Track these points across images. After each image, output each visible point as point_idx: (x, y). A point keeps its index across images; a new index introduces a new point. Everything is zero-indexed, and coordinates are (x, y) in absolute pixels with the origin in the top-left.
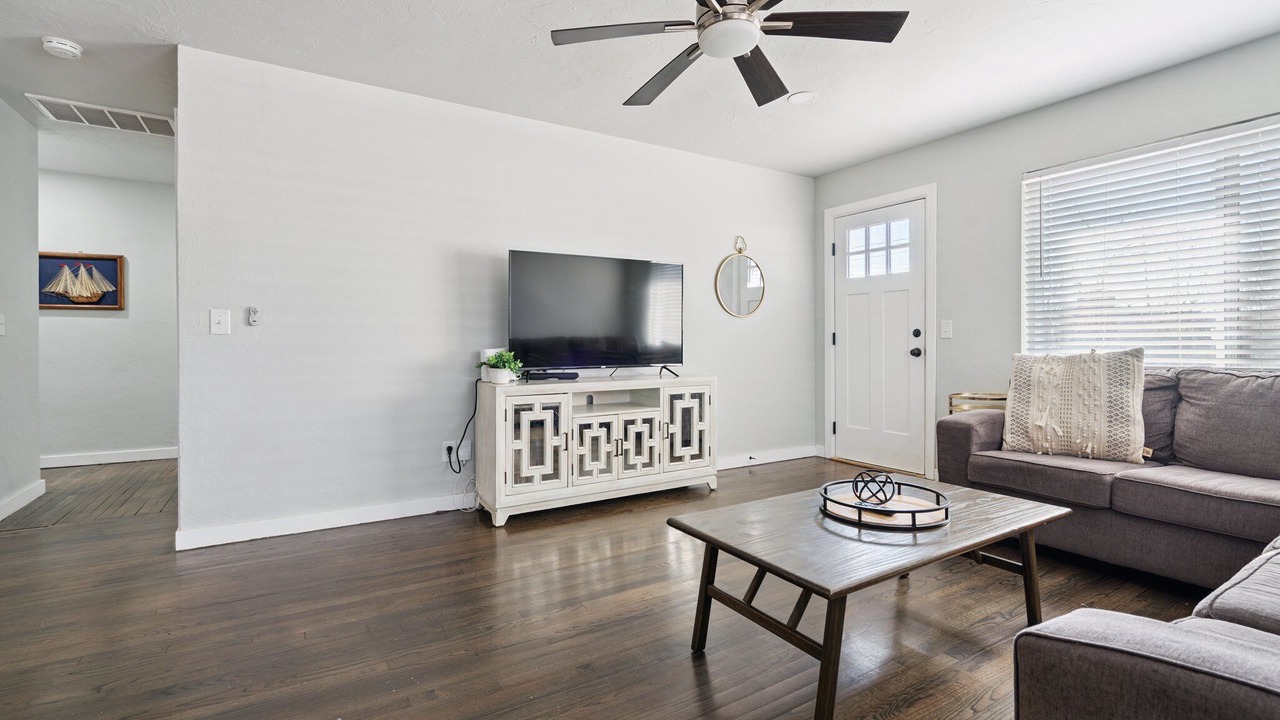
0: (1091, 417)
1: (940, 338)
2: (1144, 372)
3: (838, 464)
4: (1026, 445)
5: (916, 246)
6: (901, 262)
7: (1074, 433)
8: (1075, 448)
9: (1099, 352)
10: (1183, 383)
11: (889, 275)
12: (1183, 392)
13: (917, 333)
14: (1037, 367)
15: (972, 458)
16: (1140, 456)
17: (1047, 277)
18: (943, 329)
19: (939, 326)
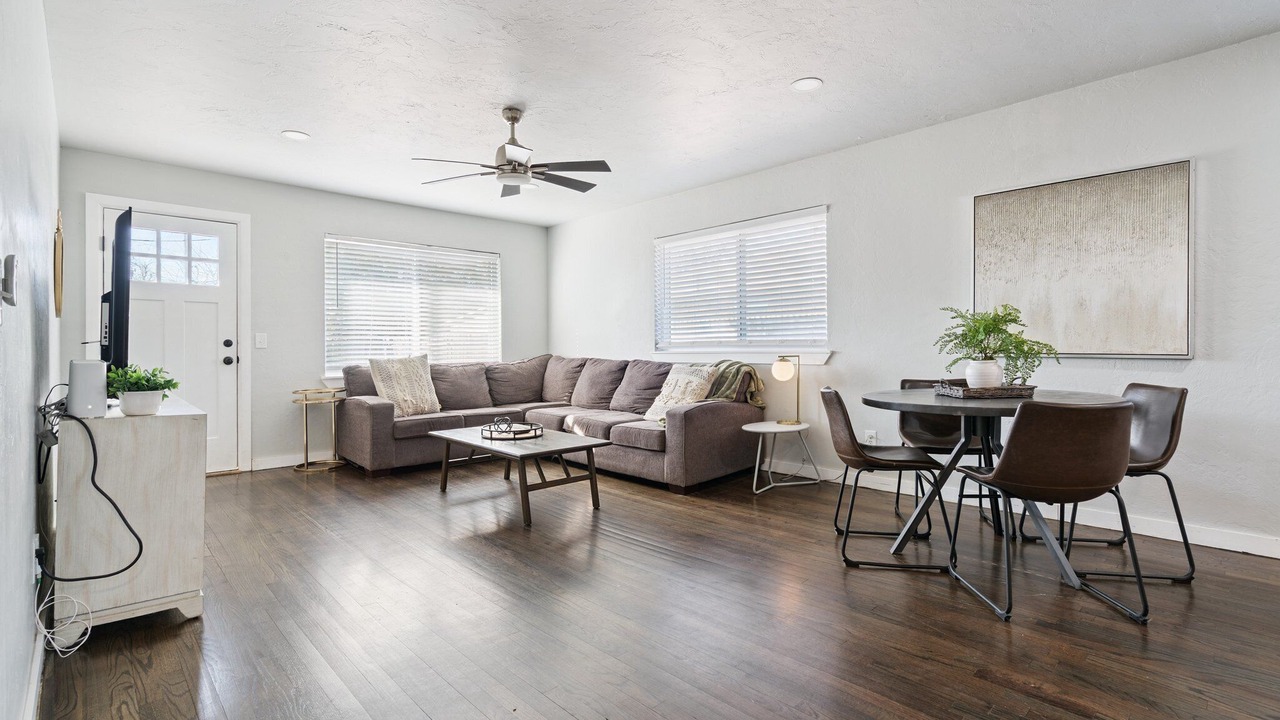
1: (255, 349)
2: (429, 368)
5: (229, 261)
6: (207, 275)
7: (420, 402)
9: (412, 356)
11: (190, 285)
14: (389, 366)
15: (398, 424)
16: (439, 410)
17: (340, 307)
18: (258, 340)
19: (254, 339)
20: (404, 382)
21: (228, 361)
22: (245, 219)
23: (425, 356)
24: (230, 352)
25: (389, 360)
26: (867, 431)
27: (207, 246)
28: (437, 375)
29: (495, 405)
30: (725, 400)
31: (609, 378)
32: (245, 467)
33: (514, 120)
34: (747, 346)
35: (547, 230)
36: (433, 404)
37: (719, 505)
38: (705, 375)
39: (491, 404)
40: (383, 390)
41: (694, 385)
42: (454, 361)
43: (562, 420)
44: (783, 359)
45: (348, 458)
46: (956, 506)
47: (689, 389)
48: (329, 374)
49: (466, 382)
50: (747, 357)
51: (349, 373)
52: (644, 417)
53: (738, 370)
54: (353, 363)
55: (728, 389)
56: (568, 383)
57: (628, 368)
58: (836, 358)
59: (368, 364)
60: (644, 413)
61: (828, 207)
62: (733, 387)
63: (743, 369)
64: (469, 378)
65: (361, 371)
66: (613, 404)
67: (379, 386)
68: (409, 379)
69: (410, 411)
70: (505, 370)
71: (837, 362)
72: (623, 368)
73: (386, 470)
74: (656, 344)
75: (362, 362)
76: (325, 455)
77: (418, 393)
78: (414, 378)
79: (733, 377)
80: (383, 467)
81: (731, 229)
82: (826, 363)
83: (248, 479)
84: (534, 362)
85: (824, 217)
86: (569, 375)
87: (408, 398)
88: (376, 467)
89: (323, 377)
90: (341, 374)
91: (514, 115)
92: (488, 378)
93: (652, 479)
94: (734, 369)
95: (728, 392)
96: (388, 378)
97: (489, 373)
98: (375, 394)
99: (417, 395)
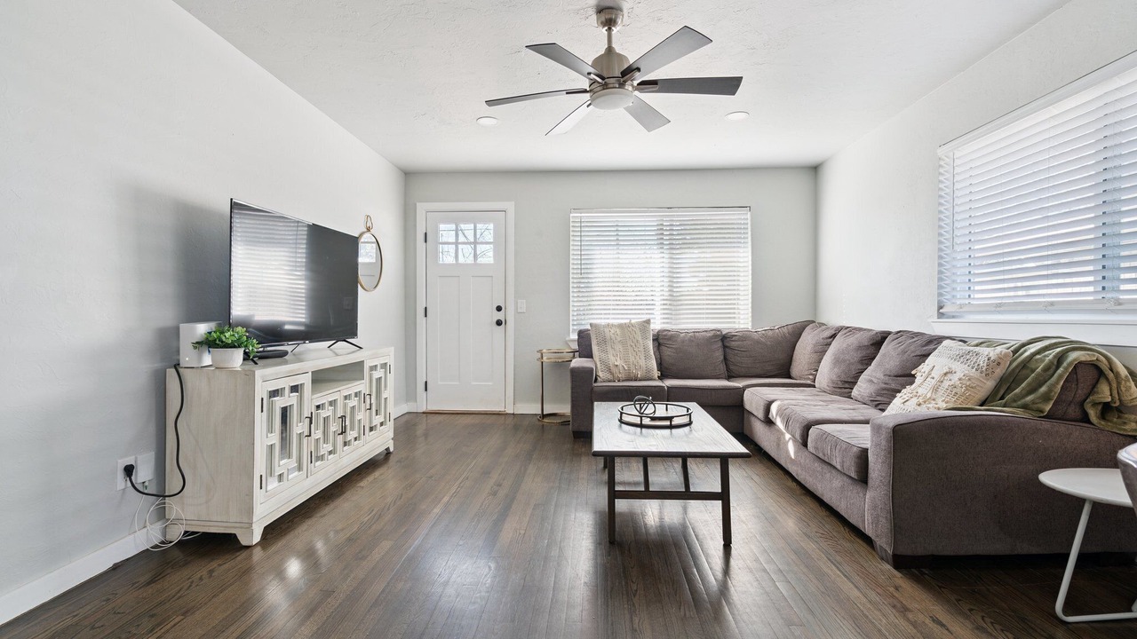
0: (637, 357)
1: (517, 312)
2: (652, 332)
3: (430, 416)
4: (610, 377)
5: (500, 244)
6: (488, 256)
7: (632, 368)
8: (632, 375)
9: (633, 321)
10: (661, 337)
11: (475, 264)
12: (661, 341)
13: (499, 309)
14: (607, 330)
15: (595, 389)
16: (656, 376)
17: (584, 275)
18: (519, 306)
19: (516, 303)
20: (619, 347)
21: (499, 323)
22: (510, 206)
23: (648, 322)
24: (500, 316)
25: (608, 325)
27: (487, 231)
28: (664, 341)
29: (729, 378)
30: (1020, 413)
32: (510, 410)
33: (609, 23)
35: (816, 169)
36: (650, 371)
38: (982, 362)
40: (598, 352)
41: (955, 379)
43: (768, 405)
47: (946, 384)
48: (573, 336)
51: (580, 336)
53: (1060, 359)
55: (1032, 390)
56: (815, 358)
57: (887, 342)
62: (1043, 389)
63: (1073, 356)
66: (855, 392)
67: (597, 348)
68: (623, 343)
69: (621, 376)
70: (745, 338)
72: (879, 340)
74: (940, 307)
77: (632, 359)
78: (630, 343)
79: (1046, 369)
80: (582, 429)
83: (510, 421)
84: (785, 330)
87: (621, 364)
89: (568, 338)
91: (608, 17)
92: (723, 347)
94: (1052, 355)
95: (1029, 398)
96: (603, 342)
97: (726, 340)
98: (591, 356)
99: (631, 360)
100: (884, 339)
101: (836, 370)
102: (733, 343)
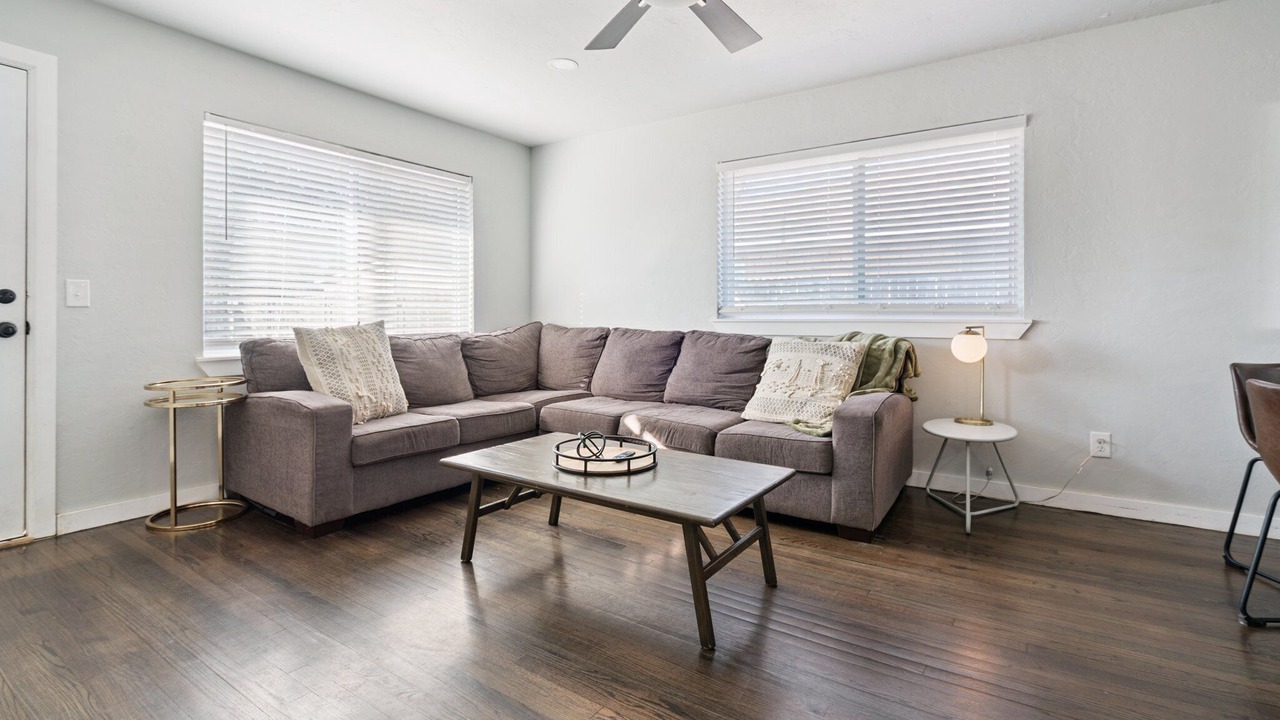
0: (385, 381)
1: (65, 306)
2: (388, 339)
7: (381, 397)
8: (379, 410)
14: (329, 339)
15: (359, 440)
16: (408, 410)
17: (229, 241)
18: (71, 290)
19: (63, 287)
20: (355, 365)
21: (7, 330)
23: (381, 324)
24: (10, 313)
25: (326, 330)
26: (1092, 433)
28: (401, 352)
31: (656, 357)
32: (41, 528)
34: (879, 313)
35: (531, 150)
36: (399, 401)
37: (958, 564)
38: (850, 354)
39: (472, 396)
40: (322, 380)
41: (836, 369)
42: (414, 331)
43: (616, 421)
44: (969, 331)
45: (251, 496)
46: (1225, 537)
47: (829, 374)
48: (209, 354)
49: (439, 364)
50: (894, 329)
51: (253, 350)
52: (744, 415)
54: (258, 334)
56: (583, 362)
57: (685, 340)
58: (1039, 329)
59: (292, 335)
60: (743, 410)
61: (1029, 119)
63: (904, 346)
64: (443, 356)
65: (276, 347)
66: (667, 395)
67: (313, 373)
68: (362, 360)
69: (368, 414)
70: (488, 345)
71: (1040, 338)
72: (678, 342)
73: (339, 521)
74: (719, 309)
75: (280, 332)
76: (202, 491)
77: (377, 383)
78: (370, 358)
80: (334, 516)
81: (851, 151)
82: (1022, 337)
83: (47, 556)
84: (522, 332)
85: (1019, 133)
86: (583, 352)
87: (364, 392)
88: (321, 518)
89: (199, 359)
90: (236, 353)
92: (464, 357)
93: (806, 516)
94: (889, 345)
96: (328, 359)
97: (467, 349)
98: (306, 386)
99: (377, 387)
100: (683, 338)
101: (633, 373)
102: (477, 351)
